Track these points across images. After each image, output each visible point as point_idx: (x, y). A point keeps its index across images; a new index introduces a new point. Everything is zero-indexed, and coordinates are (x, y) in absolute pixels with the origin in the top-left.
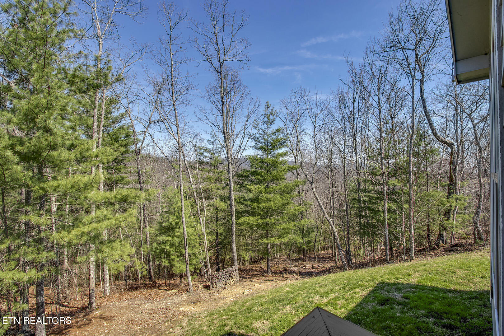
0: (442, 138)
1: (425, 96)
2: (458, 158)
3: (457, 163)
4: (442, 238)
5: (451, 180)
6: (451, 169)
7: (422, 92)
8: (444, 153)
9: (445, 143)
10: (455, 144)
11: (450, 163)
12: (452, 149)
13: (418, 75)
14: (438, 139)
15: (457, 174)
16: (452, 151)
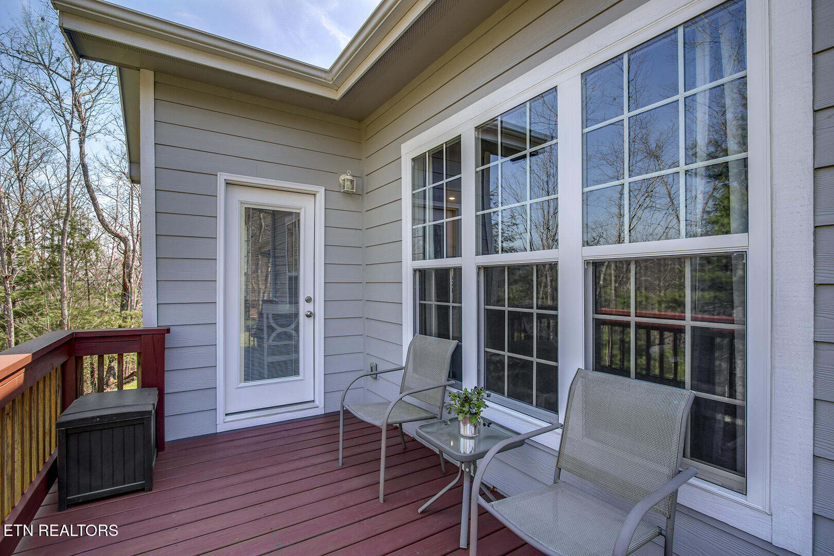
0: (113, 228)
1: (86, 160)
2: (133, 259)
3: (132, 265)
4: (112, 372)
5: (125, 288)
6: (124, 272)
7: (82, 155)
8: (115, 249)
9: (117, 236)
10: (130, 238)
11: (124, 265)
12: (126, 245)
13: (77, 126)
14: (106, 229)
15: (132, 280)
16: (126, 248)
